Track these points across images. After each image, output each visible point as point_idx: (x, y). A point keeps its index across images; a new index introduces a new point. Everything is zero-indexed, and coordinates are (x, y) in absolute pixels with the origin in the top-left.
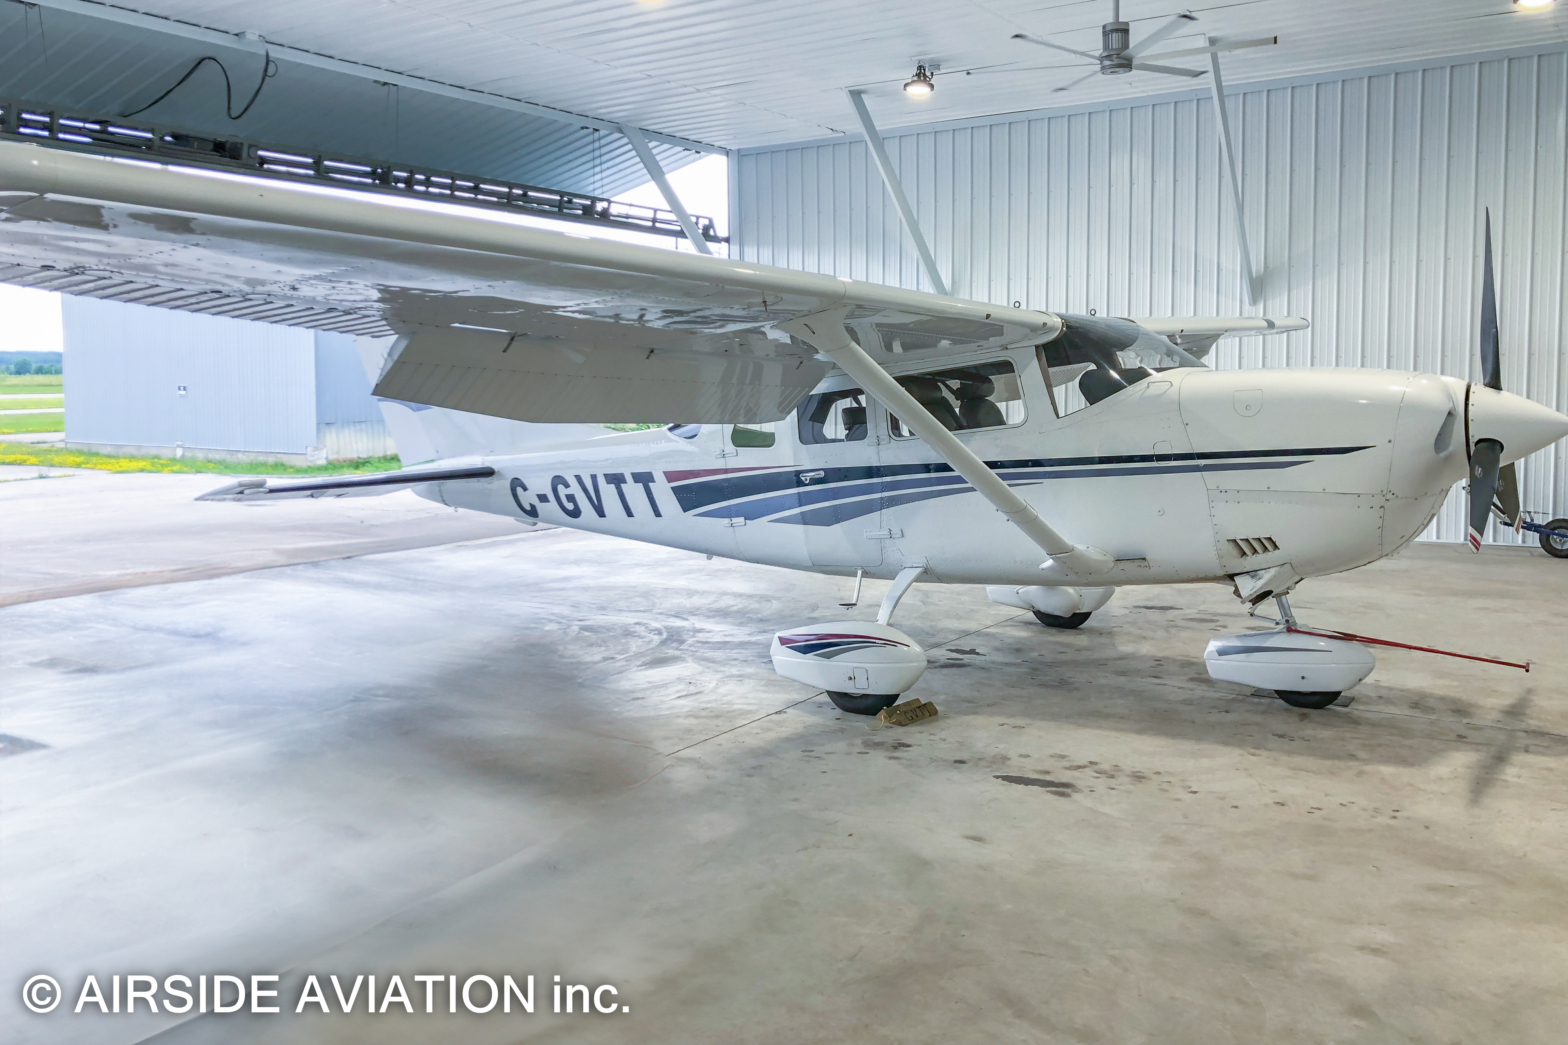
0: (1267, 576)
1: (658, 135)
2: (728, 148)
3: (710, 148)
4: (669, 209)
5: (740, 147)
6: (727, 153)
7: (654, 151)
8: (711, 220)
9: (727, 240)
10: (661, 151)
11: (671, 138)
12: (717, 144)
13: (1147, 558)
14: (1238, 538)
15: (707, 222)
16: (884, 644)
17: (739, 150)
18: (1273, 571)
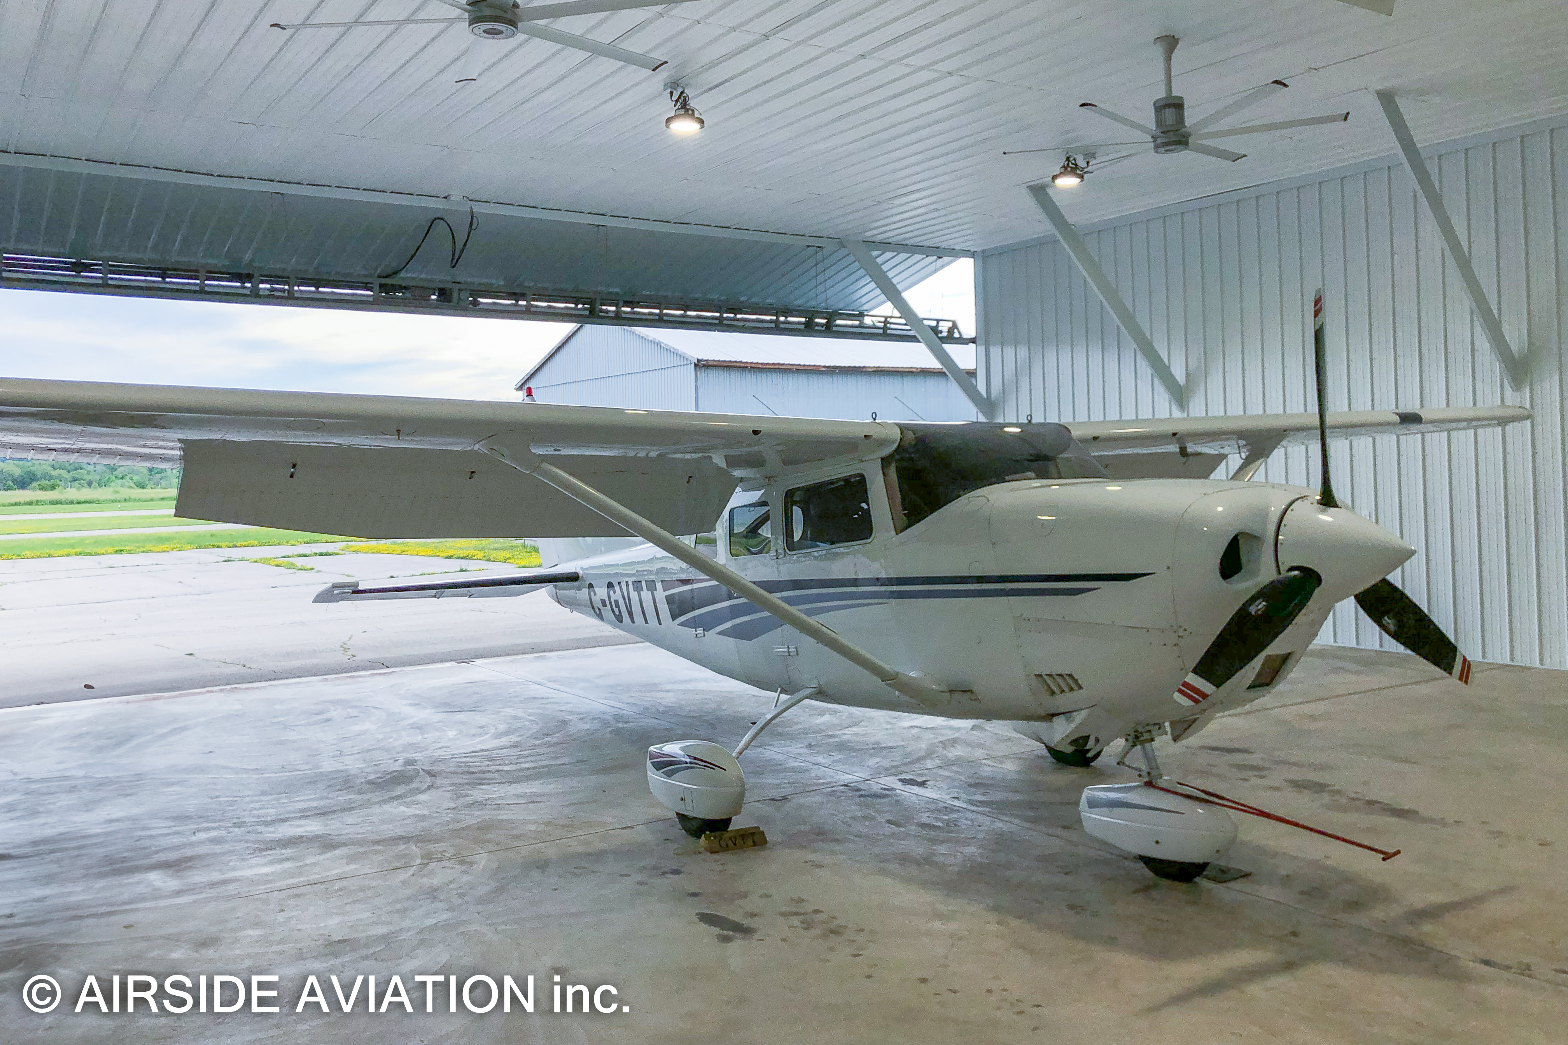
0: (1079, 718)
1: (885, 245)
2: (973, 250)
3: (955, 253)
4: (899, 315)
5: (985, 248)
6: (972, 254)
7: (879, 260)
8: (954, 323)
9: (973, 341)
10: (888, 262)
11: (901, 247)
12: (957, 247)
13: (974, 690)
14: (1043, 673)
15: (950, 324)
16: (705, 766)
17: (983, 251)
18: (1084, 713)
